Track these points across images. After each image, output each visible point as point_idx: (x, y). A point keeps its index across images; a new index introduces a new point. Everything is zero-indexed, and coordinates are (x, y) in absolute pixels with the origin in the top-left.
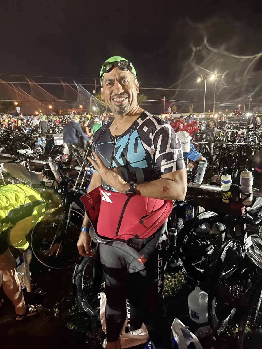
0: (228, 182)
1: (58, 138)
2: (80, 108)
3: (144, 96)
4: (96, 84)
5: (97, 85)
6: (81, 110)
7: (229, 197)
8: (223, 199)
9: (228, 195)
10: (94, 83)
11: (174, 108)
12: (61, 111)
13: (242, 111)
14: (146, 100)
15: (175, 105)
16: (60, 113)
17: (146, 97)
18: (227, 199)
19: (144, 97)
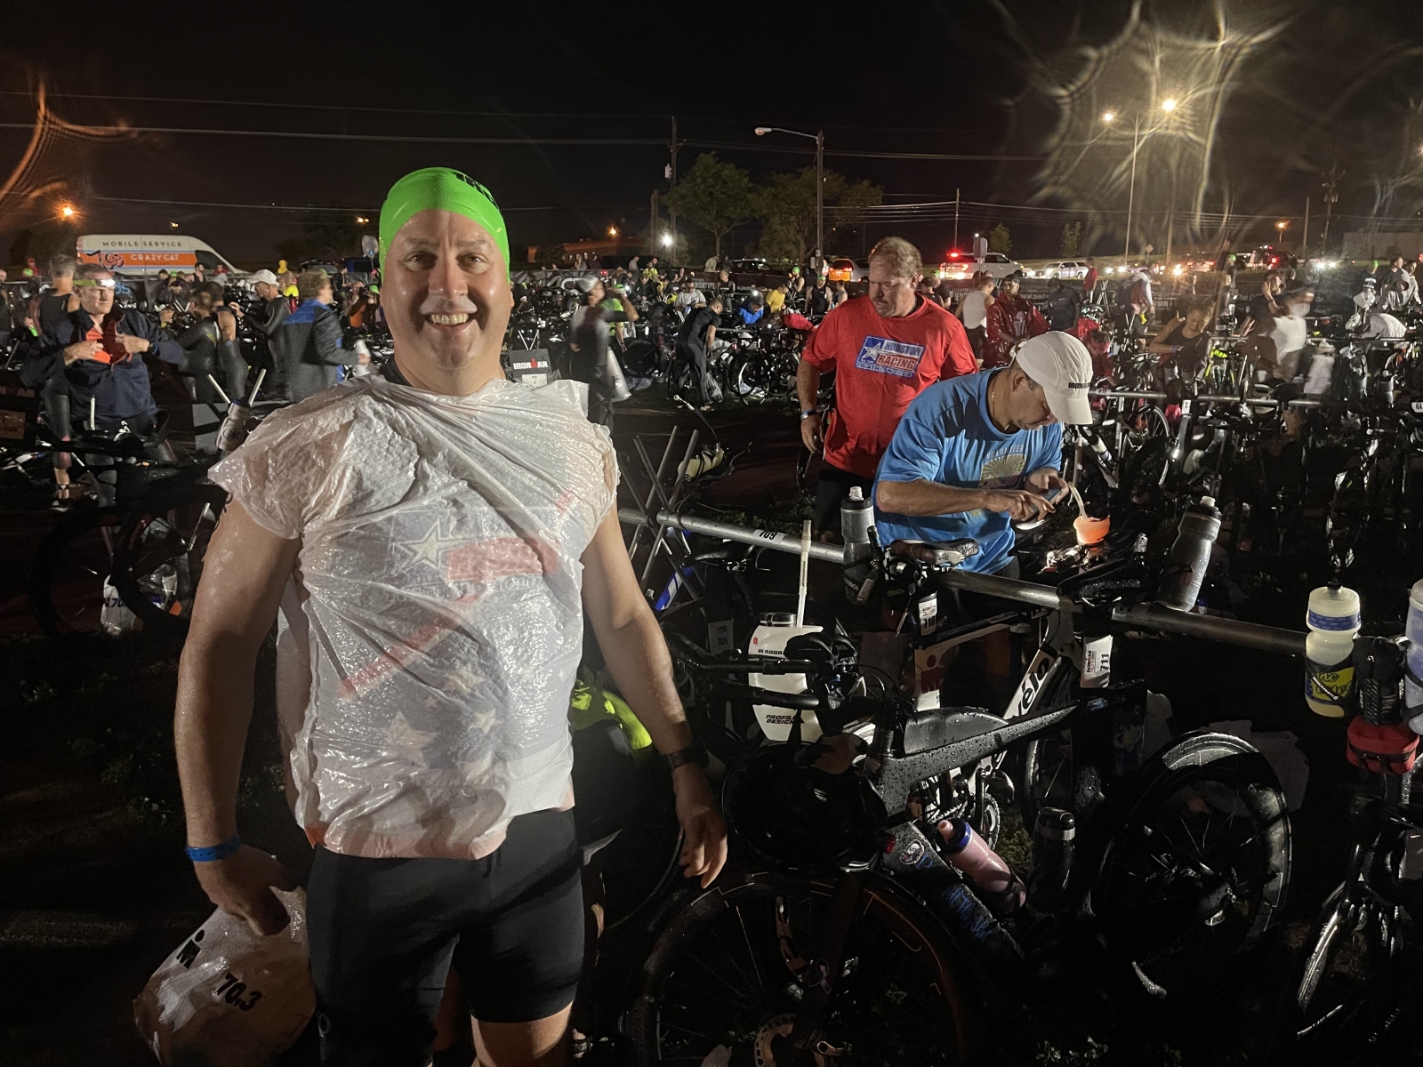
0: (1345, 623)
1: (528, 365)
2: (610, 238)
3: (873, 185)
4: (674, 138)
5: (681, 144)
6: (614, 245)
7: (1342, 691)
8: (1313, 698)
9: (1339, 683)
10: (670, 136)
11: (999, 237)
12: (532, 252)
13: (1295, 248)
14: (880, 202)
15: (1000, 225)
16: (531, 259)
17: (878, 191)
18: (1334, 703)
19: (872, 189)
